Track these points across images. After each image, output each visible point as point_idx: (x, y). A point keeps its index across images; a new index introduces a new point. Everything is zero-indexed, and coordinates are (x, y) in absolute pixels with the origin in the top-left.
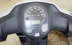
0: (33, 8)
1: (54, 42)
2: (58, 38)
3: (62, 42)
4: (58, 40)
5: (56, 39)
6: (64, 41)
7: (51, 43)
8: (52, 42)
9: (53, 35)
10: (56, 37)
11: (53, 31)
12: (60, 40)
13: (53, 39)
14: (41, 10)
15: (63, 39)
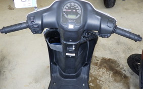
0: (71, 5)
1: (103, 82)
2: (112, 77)
3: (117, 84)
4: (111, 79)
5: (108, 77)
6: (121, 84)
7: (98, 81)
8: (100, 81)
9: (105, 70)
10: (109, 75)
11: (105, 65)
12: (115, 80)
13: (103, 76)
14: (77, 7)
15: (121, 80)
